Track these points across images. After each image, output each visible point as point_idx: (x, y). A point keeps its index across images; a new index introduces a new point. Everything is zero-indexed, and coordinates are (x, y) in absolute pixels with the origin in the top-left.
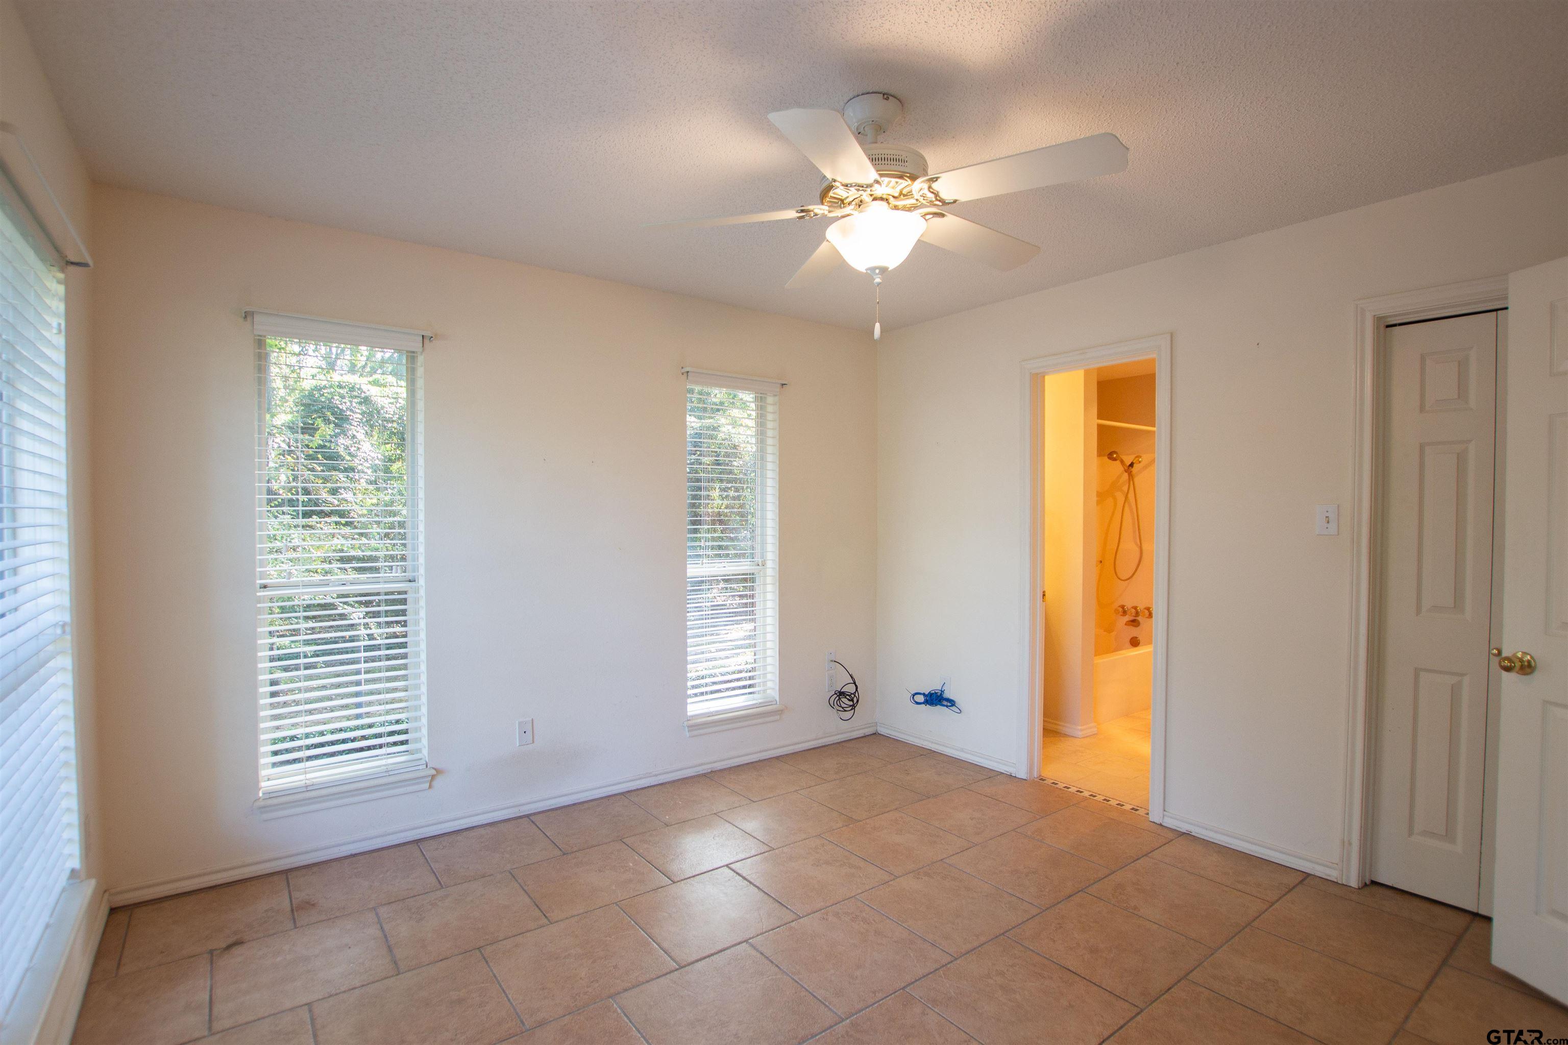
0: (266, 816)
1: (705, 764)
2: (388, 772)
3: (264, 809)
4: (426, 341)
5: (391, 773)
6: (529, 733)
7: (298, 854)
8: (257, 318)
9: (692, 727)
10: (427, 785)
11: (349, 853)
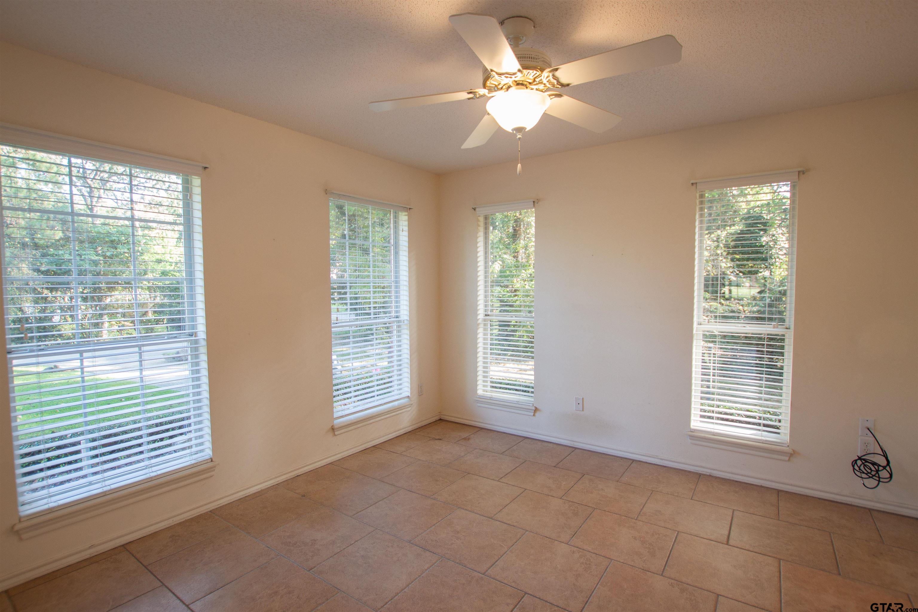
0: (479, 405)
1: (704, 467)
2: (518, 402)
3: (477, 401)
4: (536, 203)
5: (519, 403)
6: (581, 405)
7: (491, 425)
8: (477, 210)
9: (693, 437)
10: (533, 414)
11: (503, 431)
